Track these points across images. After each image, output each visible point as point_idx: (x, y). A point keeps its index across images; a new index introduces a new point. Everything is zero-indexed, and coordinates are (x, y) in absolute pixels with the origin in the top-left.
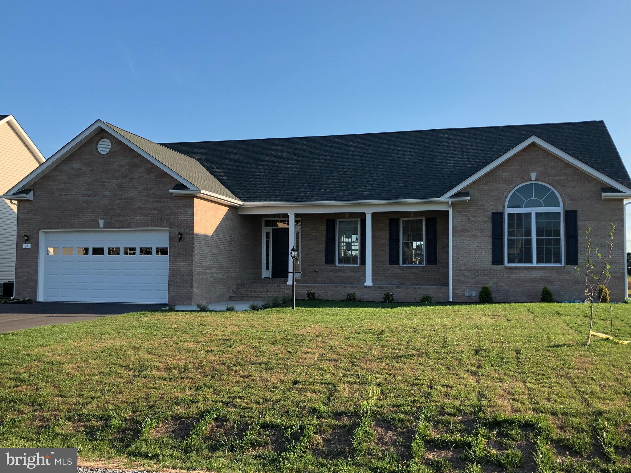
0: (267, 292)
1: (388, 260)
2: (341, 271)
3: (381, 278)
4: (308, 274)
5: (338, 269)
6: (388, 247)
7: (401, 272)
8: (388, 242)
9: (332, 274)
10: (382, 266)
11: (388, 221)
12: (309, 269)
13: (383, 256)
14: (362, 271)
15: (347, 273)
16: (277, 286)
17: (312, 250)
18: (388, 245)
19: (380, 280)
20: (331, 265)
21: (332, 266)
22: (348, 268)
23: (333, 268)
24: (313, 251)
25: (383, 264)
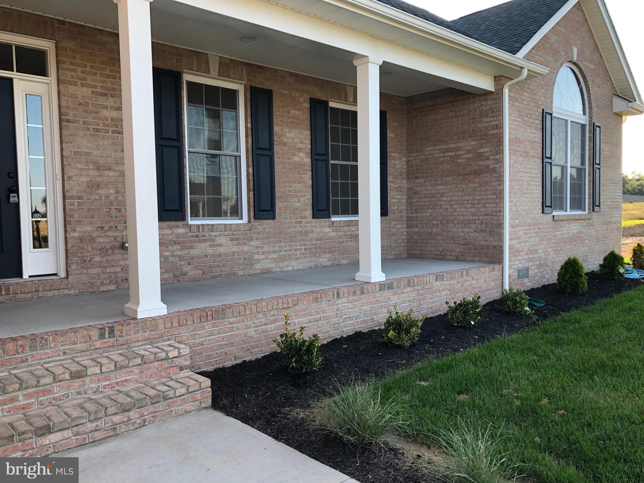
0: (77, 383)
1: (310, 207)
2: (205, 241)
3: (298, 252)
4: (97, 259)
5: (197, 236)
6: (310, 173)
7: (334, 234)
8: (308, 160)
9: (179, 253)
10: (301, 222)
11: (307, 105)
12: (100, 240)
13: (301, 196)
14: (257, 239)
15: (220, 245)
16: (102, 336)
17: (110, 169)
18: (310, 168)
19: (297, 259)
20: (173, 223)
21: (178, 227)
22: (226, 230)
23: (181, 231)
24: (111, 174)
25: (302, 218)
